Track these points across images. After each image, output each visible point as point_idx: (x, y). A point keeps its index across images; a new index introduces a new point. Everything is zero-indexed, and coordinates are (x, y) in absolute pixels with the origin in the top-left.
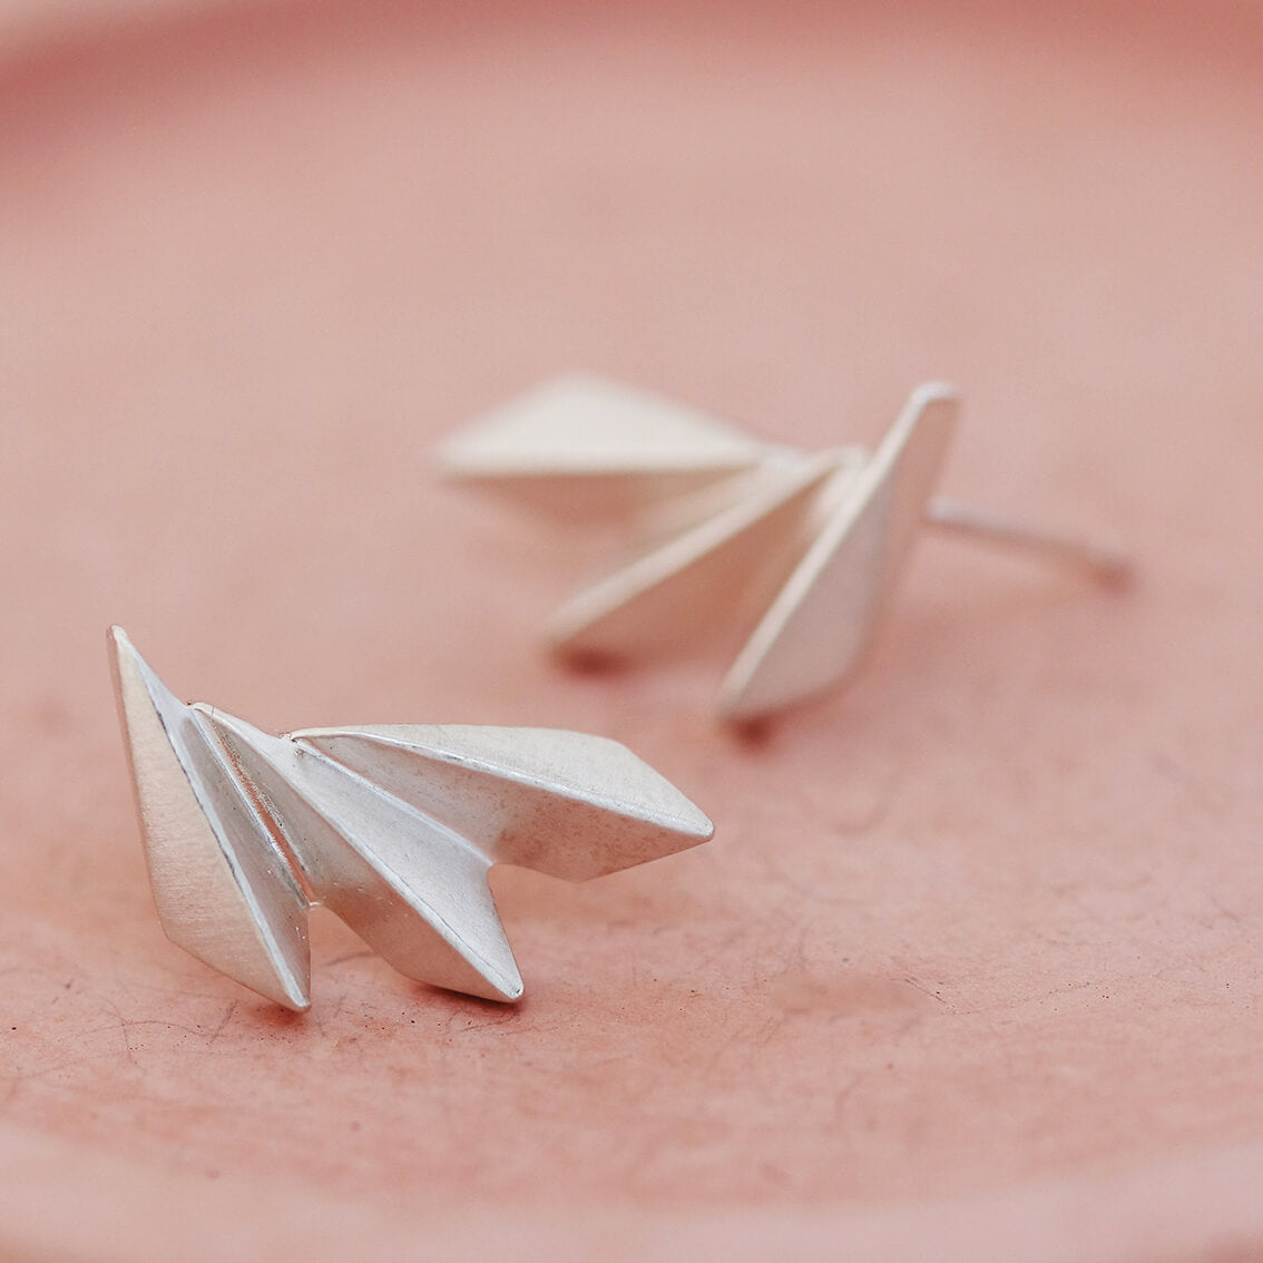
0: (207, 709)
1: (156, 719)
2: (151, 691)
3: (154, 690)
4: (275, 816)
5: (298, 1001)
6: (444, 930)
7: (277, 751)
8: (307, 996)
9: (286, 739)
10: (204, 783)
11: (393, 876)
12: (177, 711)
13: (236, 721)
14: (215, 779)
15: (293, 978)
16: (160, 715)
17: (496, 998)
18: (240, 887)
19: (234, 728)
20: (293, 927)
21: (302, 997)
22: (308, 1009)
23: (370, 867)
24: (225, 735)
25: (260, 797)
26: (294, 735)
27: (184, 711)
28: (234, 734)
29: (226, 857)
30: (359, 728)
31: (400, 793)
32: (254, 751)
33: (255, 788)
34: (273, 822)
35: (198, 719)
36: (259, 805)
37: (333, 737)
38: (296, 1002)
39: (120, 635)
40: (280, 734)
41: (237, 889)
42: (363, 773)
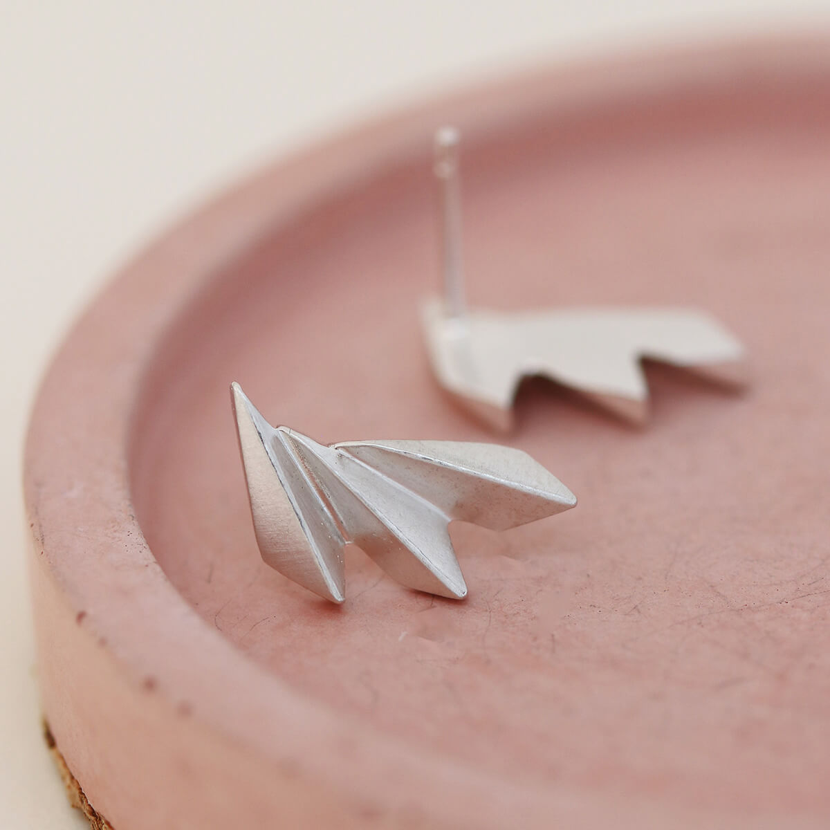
0: (287, 430)
1: (257, 436)
2: (254, 420)
3: (256, 420)
4: (326, 492)
5: (338, 597)
6: (421, 557)
7: (327, 455)
8: (343, 595)
9: (332, 448)
10: (285, 473)
11: (392, 526)
12: (270, 431)
13: (303, 437)
14: (291, 471)
15: (334, 585)
16: (259, 433)
17: (452, 597)
18: (305, 532)
19: (301, 441)
20: (336, 557)
21: (340, 595)
22: (344, 602)
23: (379, 521)
24: (297, 445)
25: (317, 481)
26: (337, 446)
27: (274, 431)
28: (302, 445)
29: (297, 514)
30: (374, 441)
31: (398, 479)
32: (313, 454)
33: (314, 475)
34: (324, 495)
35: (281, 436)
36: (316, 486)
37: (359, 447)
38: (336, 598)
39: (237, 388)
40: (328, 445)
41: (303, 533)
42: (376, 468)
